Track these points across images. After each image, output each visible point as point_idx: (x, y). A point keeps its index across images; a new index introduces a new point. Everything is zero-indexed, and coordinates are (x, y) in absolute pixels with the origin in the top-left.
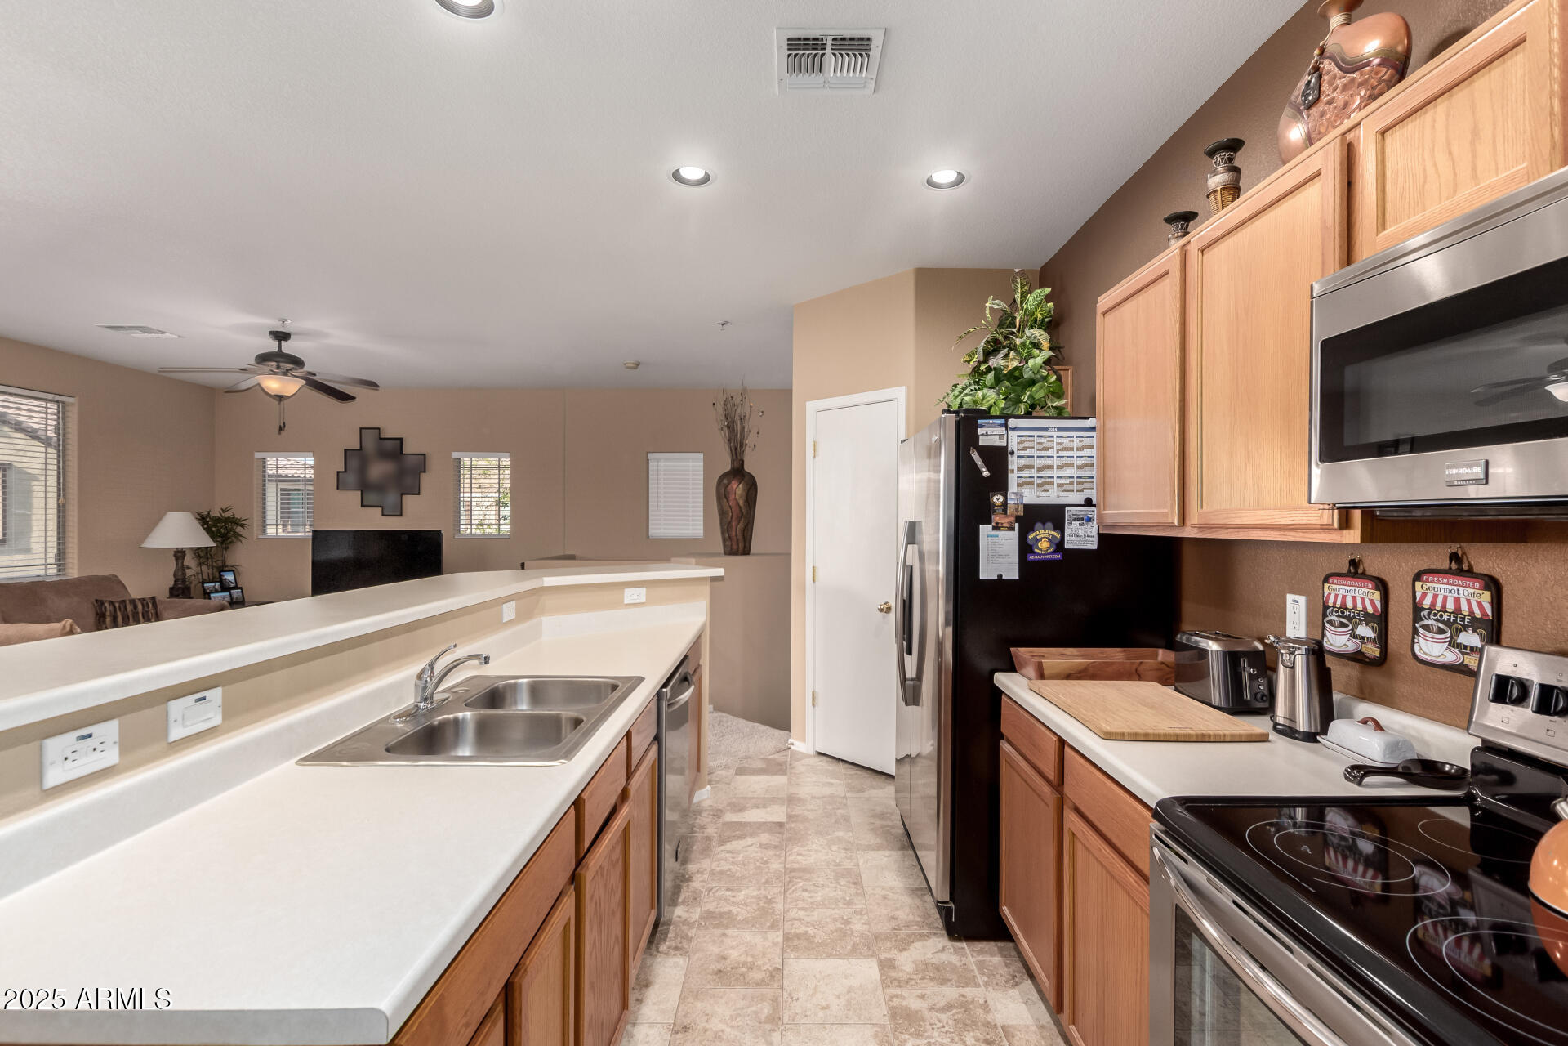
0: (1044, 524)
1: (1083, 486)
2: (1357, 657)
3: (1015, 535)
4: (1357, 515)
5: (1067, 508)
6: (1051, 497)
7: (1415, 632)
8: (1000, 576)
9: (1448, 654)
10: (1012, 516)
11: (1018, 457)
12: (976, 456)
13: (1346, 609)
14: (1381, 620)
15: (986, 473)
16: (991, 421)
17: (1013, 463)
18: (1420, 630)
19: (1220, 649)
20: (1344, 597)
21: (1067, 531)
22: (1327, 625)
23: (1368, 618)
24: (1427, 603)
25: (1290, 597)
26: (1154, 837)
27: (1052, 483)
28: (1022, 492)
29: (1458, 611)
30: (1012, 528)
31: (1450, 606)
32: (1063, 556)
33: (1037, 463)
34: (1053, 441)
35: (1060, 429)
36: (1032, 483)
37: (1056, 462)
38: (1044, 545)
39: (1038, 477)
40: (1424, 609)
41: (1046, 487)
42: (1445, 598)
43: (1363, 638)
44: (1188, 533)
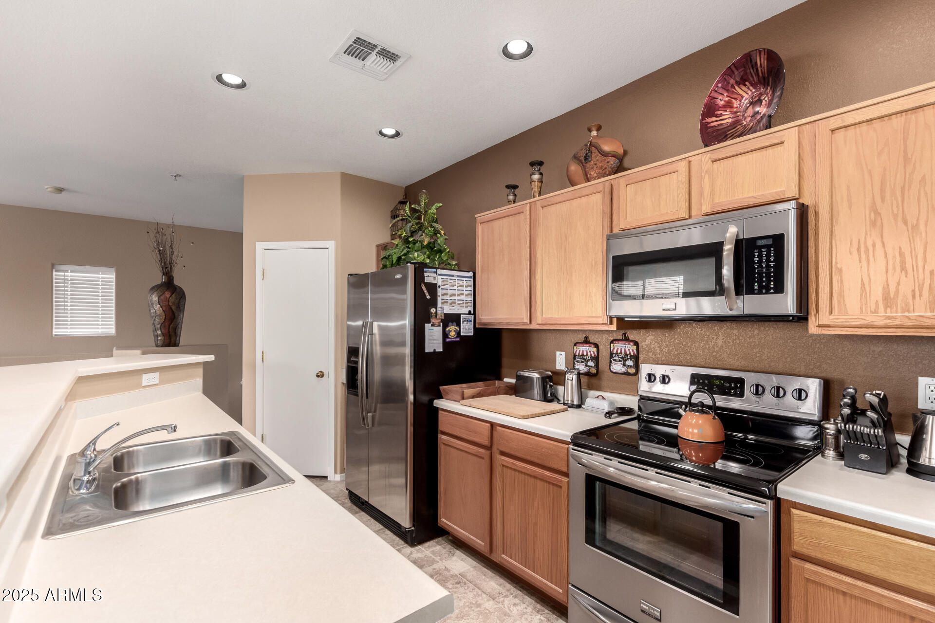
0: (452, 323)
1: (467, 305)
2: (588, 374)
3: (440, 328)
4: (615, 320)
5: (462, 315)
6: (455, 310)
7: (611, 362)
8: (435, 350)
9: (623, 369)
10: (439, 319)
11: (442, 289)
12: (424, 288)
13: (583, 355)
14: (596, 359)
15: (428, 297)
16: (430, 270)
17: (440, 292)
18: (613, 361)
19: (539, 376)
20: (583, 351)
21: (462, 327)
22: (576, 362)
23: (592, 358)
24: (615, 351)
25: (558, 353)
26: (572, 450)
27: (455, 303)
28: (444, 308)
29: (625, 353)
30: (439, 325)
31: (623, 352)
32: (460, 339)
33: (450, 292)
34: (448, 281)
35: (458, 276)
36: (447, 302)
37: (457, 292)
38: (453, 334)
39: (450, 300)
40: (614, 354)
41: (453, 305)
42: (621, 349)
43: (590, 366)
44: (534, 326)
